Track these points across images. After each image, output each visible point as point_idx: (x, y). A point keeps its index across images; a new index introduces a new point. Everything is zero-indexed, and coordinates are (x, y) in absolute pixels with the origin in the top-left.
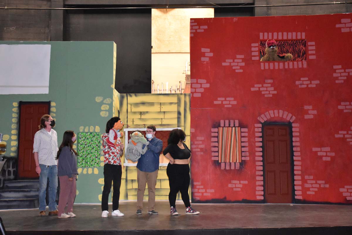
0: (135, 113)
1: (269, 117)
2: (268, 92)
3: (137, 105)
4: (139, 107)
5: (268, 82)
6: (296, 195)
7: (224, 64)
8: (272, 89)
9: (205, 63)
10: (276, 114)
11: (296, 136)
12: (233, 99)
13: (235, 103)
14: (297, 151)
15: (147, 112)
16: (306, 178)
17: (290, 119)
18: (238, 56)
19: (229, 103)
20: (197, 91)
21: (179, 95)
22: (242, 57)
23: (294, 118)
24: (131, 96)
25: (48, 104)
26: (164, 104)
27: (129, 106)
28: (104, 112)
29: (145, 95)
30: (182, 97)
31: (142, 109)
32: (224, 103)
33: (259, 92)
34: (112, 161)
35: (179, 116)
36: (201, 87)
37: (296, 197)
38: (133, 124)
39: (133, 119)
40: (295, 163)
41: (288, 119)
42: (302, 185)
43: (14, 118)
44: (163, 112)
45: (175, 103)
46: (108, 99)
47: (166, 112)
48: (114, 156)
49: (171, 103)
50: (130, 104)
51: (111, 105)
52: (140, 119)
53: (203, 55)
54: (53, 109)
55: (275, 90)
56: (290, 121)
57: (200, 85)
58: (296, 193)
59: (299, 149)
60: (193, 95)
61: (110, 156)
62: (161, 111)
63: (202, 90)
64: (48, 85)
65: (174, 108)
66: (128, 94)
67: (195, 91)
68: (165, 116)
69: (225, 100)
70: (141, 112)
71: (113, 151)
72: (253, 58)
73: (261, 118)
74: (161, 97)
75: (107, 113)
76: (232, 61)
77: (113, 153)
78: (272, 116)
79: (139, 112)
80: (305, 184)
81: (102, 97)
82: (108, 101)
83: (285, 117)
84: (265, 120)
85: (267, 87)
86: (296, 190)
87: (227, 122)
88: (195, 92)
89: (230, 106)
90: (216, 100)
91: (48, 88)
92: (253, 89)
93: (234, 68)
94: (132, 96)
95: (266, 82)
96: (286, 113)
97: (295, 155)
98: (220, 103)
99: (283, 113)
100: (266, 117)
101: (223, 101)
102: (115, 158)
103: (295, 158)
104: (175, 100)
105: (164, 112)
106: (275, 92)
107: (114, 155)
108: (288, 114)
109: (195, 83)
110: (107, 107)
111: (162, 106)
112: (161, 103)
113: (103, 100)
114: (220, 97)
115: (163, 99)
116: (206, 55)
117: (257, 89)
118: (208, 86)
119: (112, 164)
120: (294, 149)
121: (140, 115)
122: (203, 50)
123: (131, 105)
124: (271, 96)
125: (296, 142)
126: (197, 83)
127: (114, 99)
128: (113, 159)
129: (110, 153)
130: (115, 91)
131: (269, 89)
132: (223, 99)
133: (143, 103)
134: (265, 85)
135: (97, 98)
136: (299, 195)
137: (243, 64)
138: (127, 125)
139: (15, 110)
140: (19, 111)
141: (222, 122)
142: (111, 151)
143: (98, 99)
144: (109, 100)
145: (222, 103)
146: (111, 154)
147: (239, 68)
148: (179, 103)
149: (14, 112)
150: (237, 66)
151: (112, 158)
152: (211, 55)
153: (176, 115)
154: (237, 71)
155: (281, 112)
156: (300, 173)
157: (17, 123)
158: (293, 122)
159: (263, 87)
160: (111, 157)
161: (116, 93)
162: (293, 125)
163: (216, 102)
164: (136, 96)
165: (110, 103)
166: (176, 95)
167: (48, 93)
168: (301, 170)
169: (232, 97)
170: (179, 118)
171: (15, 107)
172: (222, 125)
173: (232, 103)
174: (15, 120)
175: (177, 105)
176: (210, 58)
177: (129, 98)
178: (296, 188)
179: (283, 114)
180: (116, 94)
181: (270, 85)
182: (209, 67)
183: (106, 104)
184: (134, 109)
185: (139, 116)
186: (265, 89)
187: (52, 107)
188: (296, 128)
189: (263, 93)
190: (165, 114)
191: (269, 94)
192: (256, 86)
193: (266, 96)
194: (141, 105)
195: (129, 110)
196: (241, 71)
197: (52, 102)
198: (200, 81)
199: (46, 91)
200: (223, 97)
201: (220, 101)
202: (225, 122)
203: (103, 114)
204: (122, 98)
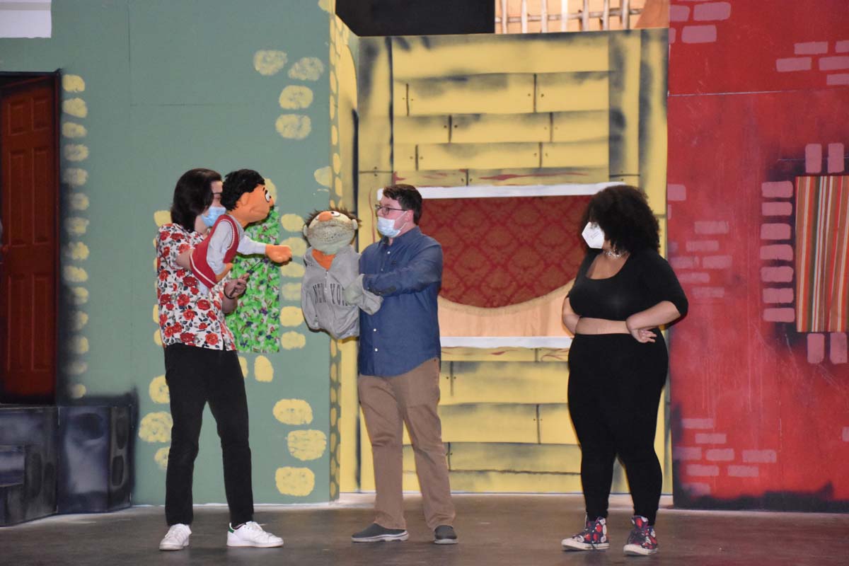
0: (423, 120)
3: (430, 84)
4: (440, 92)
15: (477, 117)
20: (697, 18)
21: (619, 37)
24: (406, 47)
25: (50, 84)
26: (551, 78)
27: (399, 91)
28: (293, 118)
29: (467, 42)
30: (632, 46)
31: (455, 101)
32: (826, 64)
34: (202, 336)
35: (617, 131)
38: (417, 167)
39: (417, 147)
44: (544, 114)
45: (600, 75)
46: (306, 61)
47: (559, 113)
48: (209, 314)
49: (582, 76)
50: (401, 81)
51: (322, 88)
52: (448, 146)
54: (74, 107)
60: (679, 36)
61: (190, 314)
62: (540, 109)
63: (723, 11)
65: (596, 96)
66: (393, 37)
67: (691, 15)
68: (555, 131)
69: (832, 52)
70: (450, 119)
71: (203, 298)
74: (539, 47)
75: (307, 121)
77: (203, 304)
79: (442, 117)
81: (284, 55)
82: (309, 69)
87: (836, 151)
88: (691, 22)
91: (48, 15)
94: (412, 45)
98: (806, 65)
101: (821, 56)
102: (213, 325)
104: (596, 58)
105: (551, 114)
107: (206, 312)
110: (306, 97)
111: (542, 89)
112: (535, 76)
113: (287, 67)
114: (805, 39)
115: (547, 58)
119: (200, 345)
121: (446, 132)
123: (407, 85)
127: (333, 59)
128: (203, 327)
129: (192, 305)
130: (336, 25)
132: (822, 47)
133: (460, 79)
135: (260, 55)
138: (392, 172)
141: (813, 155)
142: (194, 298)
143: (264, 60)
144: (312, 64)
145: (815, 65)
146: (196, 309)
148: (615, 76)
151: (199, 323)
153: (601, 129)
160: (196, 319)
161: (341, 34)
163: (784, 65)
164: (427, 45)
165: (316, 78)
166: (605, 40)
167: (49, 36)
170: (615, 142)
172: (813, 165)
175: (610, 81)
177: (397, 53)
180: (342, 37)
183: (298, 82)
184: (423, 105)
185: (441, 135)
187: (68, 99)
190: (555, 125)
194: (450, 83)
195: (399, 110)
197: (71, 73)
199: (38, 25)
200: (818, 38)
201: (809, 60)
202: (825, 154)
203: (288, 127)
204: (367, 56)
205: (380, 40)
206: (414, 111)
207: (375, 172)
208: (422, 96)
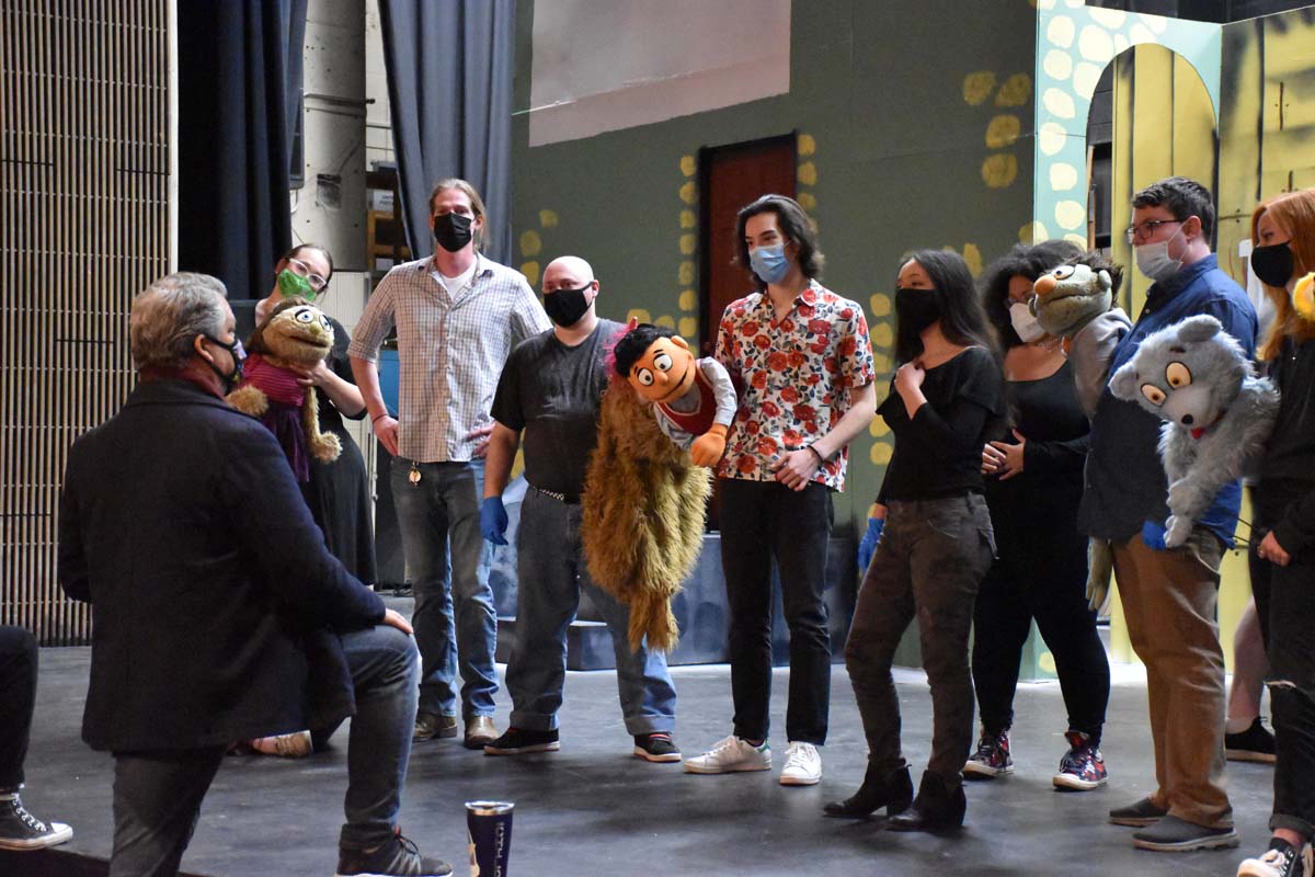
0: (1301, 133)
3: (1311, 79)
24: (1281, 27)
25: (788, 143)
28: (1000, 160)
39: (1291, 175)
43: (686, 231)
46: (1013, 79)
50: (1273, 80)
54: (807, 170)
66: (1265, 16)
75: (1011, 164)
81: (992, 76)
82: (1017, 91)
91: (785, 66)
94: (1290, 25)
110: (1013, 129)
113: (996, 90)
123: (1282, 85)
135: (969, 81)
139: (687, 192)
140: (697, 198)
143: (973, 87)
144: (1018, 84)
149: (684, 206)
157: (695, 259)
165: (1023, 102)
167: (786, 90)
171: (685, 180)
174: (687, 244)
177: (1270, 40)
183: (1005, 110)
184: (1301, 112)
187: (802, 163)
195: (1271, 122)
197: (804, 133)
199: (777, 82)
203: (994, 172)
204: (1232, 51)
205: (1248, 23)
206: (1287, 123)
207: (1237, 217)
208: (1301, 97)
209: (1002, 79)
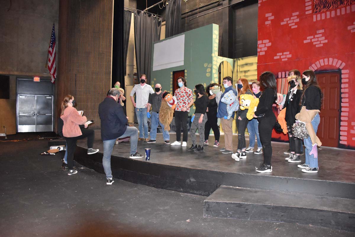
0: (241, 72)
1: (319, 66)
2: (319, 42)
3: (243, 66)
5: (319, 33)
6: (341, 140)
7: (282, 23)
8: (324, 38)
9: (268, 25)
10: (326, 62)
11: (345, 83)
12: (288, 53)
13: (290, 56)
14: (345, 98)
15: (249, 71)
16: (352, 124)
17: (340, 66)
18: (294, 14)
19: (285, 57)
22: (297, 13)
23: (344, 64)
24: (239, 60)
25: (183, 71)
27: (238, 67)
28: (208, 73)
31: (246, 68)
32: (282, 57)
33: (311, 43)
36: (265, 47)
37: (341, 142)
40: (343, 109)
41: (338, 66)
42: (348, 131)
43: (171, 81)
52: (245, 76)
53: (267, 19)
54: (186, 74)
55: (325, 39)
56: (340, 68)
57: (264, 45)
58: (341, 138)
59: (347, 95)
60: (259, 54)
63: (266, 49)
64: (183, 59)
66: (238, 58)
69: (283, 55)
72: (307, 13)
73: (312, 67)
76: (288, 19)
78: (322, 64)
79: (244, 71)
80: (351, 130)
83: (334, 64)
84: (316, 69)
85: (318, 38)
86: (341, 136)
87: (283, 73)
88: (261, 51)
89: (286, 59)
90: (276, 55)
91: (183, 62)
92: (305, 42)
93: (290, 25)
95: (317, 33)
96: (336, 60)
97: (342, 101)
99: (333, 60)
100: (317, 66)
103: (342, 105)
106: (326, 41)
108: (338, 61)
109: (261, 44)
110: (209, 70)
114: (279, 53)
116: (269, 19)
117: (309, 41)
118: (270, 44)
120: (343, 96)
121: (245, 73)
122: (267, 15)
124: (322, 45)
125: (345, 88)
126: (262, 43)
130: (218, 58)
131: (320, 39)
132: (281, 54)
133: (246, 64)
134: (316, 36)
135: (205, 64)
136: (344, 140)
137: (298, 20)
140: (173, 77)
141: (280, 74)
145: (280, 57)
147: (294, 24)
149: (171, 78)
150: (293, 23)
152: (273, 18)
154: (292, 27)
155: (331, 59)
156: (346, 119)
157: (172, 84)
158: (342, 69)
159: (314, 38)
162: (343, 72)
163: (275, 58)
164: (242, 59)
165: (211, 67)
167: (183, 65)
168: (348, 117)
169: (288, 51)
171: (171, 75)
172: (280, 76)
173: (288, 56)
174: (171, 83)
176: (271, 20)
178: (341, 133)
179: (333, 62)
181: (321, 35)
182: (271, 29)
183: (209, 68)
184: (242, 69)
185: (243, 74)
186: (316, 39)
188: (345, 75)
189: (314, 43)
191: (320, 43)
192: (308, 38)
193: (317, 46)
194: (245, 66)
195: (238, 71)
196: (296, 26)
197: (185, 70)
198: (265, 41)
199: (182, 64)
200: (281, 52)
201: (279, 56)
202: (282, 74)
203: (208, 75)
204: (234, 62)
205: (236, 59)
206: (240, 70)
207: (235, 81)
208: (242, 68)
209: (208, 64)
